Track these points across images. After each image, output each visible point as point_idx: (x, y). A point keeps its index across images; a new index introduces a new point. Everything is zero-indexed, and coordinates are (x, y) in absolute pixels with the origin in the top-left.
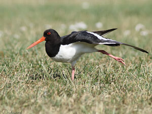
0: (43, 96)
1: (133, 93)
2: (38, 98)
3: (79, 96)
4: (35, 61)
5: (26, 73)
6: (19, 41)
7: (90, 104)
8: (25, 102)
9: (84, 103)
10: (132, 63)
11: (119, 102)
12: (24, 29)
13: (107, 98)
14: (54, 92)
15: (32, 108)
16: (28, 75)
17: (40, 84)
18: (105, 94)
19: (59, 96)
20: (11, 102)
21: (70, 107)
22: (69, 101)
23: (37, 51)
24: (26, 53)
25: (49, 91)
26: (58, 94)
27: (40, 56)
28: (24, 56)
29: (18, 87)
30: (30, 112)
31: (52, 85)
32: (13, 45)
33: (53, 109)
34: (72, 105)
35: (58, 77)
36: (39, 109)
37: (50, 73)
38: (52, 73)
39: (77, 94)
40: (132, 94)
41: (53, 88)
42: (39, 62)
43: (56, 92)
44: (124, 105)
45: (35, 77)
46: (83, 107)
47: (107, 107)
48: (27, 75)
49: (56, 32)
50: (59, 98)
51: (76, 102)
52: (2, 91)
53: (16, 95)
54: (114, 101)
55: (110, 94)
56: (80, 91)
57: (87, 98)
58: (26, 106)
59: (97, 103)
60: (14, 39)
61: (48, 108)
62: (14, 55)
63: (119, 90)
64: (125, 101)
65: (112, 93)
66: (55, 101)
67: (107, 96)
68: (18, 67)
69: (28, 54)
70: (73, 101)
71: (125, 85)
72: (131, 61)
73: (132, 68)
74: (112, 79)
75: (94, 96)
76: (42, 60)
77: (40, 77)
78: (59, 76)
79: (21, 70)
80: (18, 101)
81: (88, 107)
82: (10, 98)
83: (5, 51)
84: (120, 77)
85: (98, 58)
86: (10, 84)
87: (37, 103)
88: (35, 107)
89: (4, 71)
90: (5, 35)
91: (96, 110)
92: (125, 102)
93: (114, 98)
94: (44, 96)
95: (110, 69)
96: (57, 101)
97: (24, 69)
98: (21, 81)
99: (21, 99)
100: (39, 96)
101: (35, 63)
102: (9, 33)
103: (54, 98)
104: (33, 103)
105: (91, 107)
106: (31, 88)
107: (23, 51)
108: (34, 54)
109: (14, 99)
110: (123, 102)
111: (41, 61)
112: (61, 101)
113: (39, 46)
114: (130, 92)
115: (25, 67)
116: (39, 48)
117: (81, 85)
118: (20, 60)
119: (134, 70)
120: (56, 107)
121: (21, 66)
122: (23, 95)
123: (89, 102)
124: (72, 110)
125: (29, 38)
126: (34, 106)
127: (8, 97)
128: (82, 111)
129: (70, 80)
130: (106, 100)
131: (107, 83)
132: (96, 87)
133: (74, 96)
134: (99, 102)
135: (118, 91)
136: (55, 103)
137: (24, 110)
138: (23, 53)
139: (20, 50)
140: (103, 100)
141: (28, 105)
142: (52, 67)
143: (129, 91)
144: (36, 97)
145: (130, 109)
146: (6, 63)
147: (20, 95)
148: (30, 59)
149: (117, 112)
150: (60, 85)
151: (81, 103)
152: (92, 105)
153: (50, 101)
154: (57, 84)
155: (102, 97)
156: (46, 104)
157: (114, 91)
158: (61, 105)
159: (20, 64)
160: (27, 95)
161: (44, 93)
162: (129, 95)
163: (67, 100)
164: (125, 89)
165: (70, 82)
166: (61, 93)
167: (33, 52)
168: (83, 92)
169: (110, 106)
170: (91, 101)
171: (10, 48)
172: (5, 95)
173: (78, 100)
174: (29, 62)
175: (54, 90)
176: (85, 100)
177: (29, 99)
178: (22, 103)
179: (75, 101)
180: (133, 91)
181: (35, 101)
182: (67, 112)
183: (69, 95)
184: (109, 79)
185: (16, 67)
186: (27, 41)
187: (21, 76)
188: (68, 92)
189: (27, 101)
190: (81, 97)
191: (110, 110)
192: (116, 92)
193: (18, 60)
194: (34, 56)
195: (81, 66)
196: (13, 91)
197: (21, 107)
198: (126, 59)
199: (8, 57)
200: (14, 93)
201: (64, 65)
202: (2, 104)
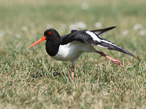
1: (132, 91)
2: (39, 96)
3: (79, 94)
4: (35, 59)
5: (27, 71)
6: (20, 40)
7: (90, 102)
8: (26, 99)
9: (83, 101)
10: (130, 62)
11: (118, 100)
12: (25, 28)
13: (106, 96)
14: (54, 90)
15: (33, 105)
16: (29, 73)
17: (41, 82)
18: (104, 92)
19: (60, 94)
20: (12, 99)
21: (70, 105)
22: (69, 98)
23: (38, 50)
24: (27, 52)
25: (49, 89)
26: (59, 92)
27: (41, 55)
28: (26, 55)
29: (20, 85)
31: (53, 83)
32: (14, 44)
33: (53, 106)
34: (72, 103)
35: (58, 76)
36: (39, 107)
37: (50, 72)
38: (53, 71)
39: (77, 92)
40: (130, 92)
41: (53, 86)
42: (40, 61)
43: (57, 90)
44: (123, 103)
45: (36, 75)
46: (82, 104)
47: (106, 105)
48: (28, 73)
49: (56, 32)
50: (59, 96)
51: (76, 100)
52: (4, 89)
53: (18, 93)
54: (113, 99)
55: (109, 92)
56: (80, 89)
57: (87, 95)
58: (27, 104)
59: (96, 101)
60: (16, 38)
61: (49, 105)
62: (15, 54)
63: (118, 88)
64: (124, 98)
65: (111, 91)
66: (55, 98)
67: (106, 94)
68: (19, 66)
69: (29, 53)
70: (73, 98)
71: (124, 83)
72: (130, 60)
73: (130, 67)
74: (111, 77)
75: (93, 94)
76: (43, 59)
77: (41, 76)
78: (59, 74)
79: (22, 69)
80: (20, 98)
81: (88, 105)
82: (11, 96)
83: (6, 50)
84: (119, 75)
85: (97, 57)
86: (12, 82)
87: (38, 100)
88: (36, 105)
89: (6, 69)
90: (7, 35)
91: (96, 107)
92: (124, 100)
93: (113, 96)
94: (45, 94)
95: (109, 67)
96: (57, 98)
97: (25, 67)
98: (22, 79)
99: (22, 96)
100: (40, 94)
101: (36, 62)
102: (11, 33)
103: (54, 96)
104: (34, 101)
105: (90, 105)
106: (32, 86)
107: (24, 50)
108: (35, 53)
109: (15, 97)
110: (122, 100)
111: (42, 60)
112: (61, 98)
113: (40, 45)
114: (129, 90)
115: (26, 65)
116: (40, 48)
117: (81, 83)
118: (21, 58)
119: (132, 69)
120: (56, 104)
121: (22, 65)
122: (25, 93)
123: (89, 100)
124: (72, 107)
125: (30, 38)
126: (35, 103)
127: (9, 95)
129: (70, 78)
130: (105, 98)
131: (106, 81)
132: (96, 86)
133: (74, 94)
134: (98, 100)
135: (116, 89)
136: (55, 100)
137: (25, 107)
138: (24, 52)
139: (22, 49)
140: (102, 98)
141: (29, 103)
142: (52, 65)
143: (127, 89)
144: (37, 95)
145: (128, 106)
146: (7, 62)
147: (21, 93)
148: (31, 58)
150: (60, 83)
151: (81, 101)
153: (50, 98)
154: (58, 82)
155: (101, 95)
156: (47, 101)
157: (113, 89)
158: (61, 103)
159: (21, 63)
160: (28, 92)
161: (45, 91)
162: (127, 93)
163: (67, 97)
164: (124, 87)
165: (70, 81)
166: (61, 91)
167: (34, 51)
168: (82, 90)
169: (109, 103)
170: (90, 99)
171: (12, 47)
172: (6, 93)
173: (77, 98)
174: (30, 61)
175: (54, 88)
176: (85, 98)
177: (30, 96)
178: (23, 100)
179: (75, 99)
180: (131, 89)
181: (36, 99)
183: (69, 93)
184: (108, 77)
185: (17, 65)
186: (28, 40)
187: (22, 75)
188: (68, 90)
189: (28, 99)
190: (80, 94)
191: (109, 107)
192: (115, 90)
193: (19, 58)
194: (35, 55)
195: (80, 65)
196: (15, 89)
197: (22, 105)
198: (125, 58)
199: (9, 56)
200: (15, 91)
201: (64, 63)
202: (3, 102)
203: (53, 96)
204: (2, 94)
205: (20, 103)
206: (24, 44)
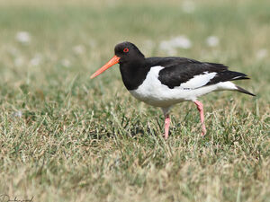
0: (113, 167)
2: (104, 171)
3: (177, 167)
4: (98, 105)
5: (84, 127)
7: (197, 181)
8: (81, 179)
9: (185, 180)
11: (249, 176)
12: (79, 49)
13: (226, 169)
14: (132, 161)
15: (94, 189)
16: (87, 130)
17: (108, 146)
18: (223, 162)
19: (142, 167)
20: (57, 178)
21: (161, 186)
22: (159, 175)
23: (103, 89)
24: (83, 93)
25: (123, 159)
26: (140, 163)
27: (109, 97)
28: (80, 97)
29: (70, 152)
30: (91, 195)
31: (130, 147)
32: (60, 78)
33: (131, 190)
34: (165, 183)
35: (139, 134)
36: (106, 190)
37: (125, 127)
38: (130, 127)
39: (173, 164)
41: (131, 153)
42: (107, 108)
43: (137, 161)
44: (257, 181)
45: (98, 136)
46: (184, 185)
47: (227, 186)
48: (84, 131)
50: (141, 171)
51: (172, 178)
52: (41, 160)
53: (66, 166)
54: (240, 174)
55: (231, 162)
56: (179, 158)
57: (191, 169)
58: (83, 186)
59: (209, 179)
60: (63, 67)
61: (123, 188)
62: (62, 96)
63: (248, 155)
65: (235, 161)
66: (135, 175)
67: (227, 166)
68: (68, 117)
69: (86, 93)
70: (166, 175)
71: (259, 146)
74: (236, 136)
75: (204, 167)
76: (112, 104)
77: (108, 135)
78: (142, 131)
79: (74, 123)
80: (70, 176)
81: (194, 186)
82: (55, 172)
83: (46, 89)
84: (249, 131)
85: (211, 98)
86: (56, 147)
87: (104, 179)
88: (100, 187)
89: (45, 124)
90: (47, 61)
91: (208, 190)
92: (259, 176)
93: (240, 170)
94: (116, 168)
95: (231, 117)
96: (138, 175)
97: (80, 120)
98: (75, 141)
99: (75, 173)
100: (106, 167)
101: (99, 109)
102: (54, 58)
103: (133, 172)
104: (96, 181)
105: (198, 187)
106: (91, 154)
107: (77, 88)
108: (98, 93)
109: (62, 174)
110: (256, 176)
111: (110, 106)
112: (145, 175)
113: (107, 80)
114: (268, 158)
115: (82, 116)
116: (107, 83)
117: (180, 147)
118: (73, 104)
120: (136, 186)
121: (74, 116)
122: (78, 167)
123: (195, 177)
124: (165, 192)
125: (89, 65)
126: (98, 184)
127: (51, 170)
128: (183, 193)
129: (162, 138)
130: (225, 173)
131: (226, 143)
132: (207, 151)
133: (168, 166)
134: (213, 177)
135: (245, 157)
136: (134, 179)
137: (79, 192)
138: (77, 93)
139: (74, 88)
140: (219, 174)
141: (87, 184)
142: (128, 115)
143: (265, 156)
144: (102, 170)
145: (267, 188)
146: (46, 110)
147: (72, 166)
148: (91, 102)
149: (245, 193)
150: (143, 148)
151: (181, 180)
152: (199, 183)
153: (126, 175)
154: (138, 146)
155: (218, 168)
157: (238, 157)
158: (145, 183)
159: (72, 112)
160: (85, 165)
161: (115, 162)
162: (265, 164)
163: (156, 173)
164: (259, 153)
165: (161, 143)
166: (145, 162)
167: (96, 90)
168: (183, 159)
169: (233, 183)
170: (198, 176)
171: (55, 83)
172: (45, 167)
173: (174, 174)
174: (88, 108)
175: (132, 156)
176: (188, 174)
177: (88, 172)
178: (76, 180)
179: (169, 176)
181: (100, 177)
182: (156, 196)
183: (159, 165)
184: (229, 136)
185: (65, 116)
187: (75, 133)
188: (157, 159)
189: (85, 177)
190: (180, 168)
191: (232, 190)
192: (243, 159)
193: (69, 104)
194: (97, 97)
195: (180, 113)
196: (61, 159)
197: (74, 188)
198: (261, 99)
199: (51, 99)
200: (61, 163)
201: (151, 112)
202: (40, 183)
203: (130, 171)
204: (38, 168)
205: (71, 186)
206: (78, 78)
